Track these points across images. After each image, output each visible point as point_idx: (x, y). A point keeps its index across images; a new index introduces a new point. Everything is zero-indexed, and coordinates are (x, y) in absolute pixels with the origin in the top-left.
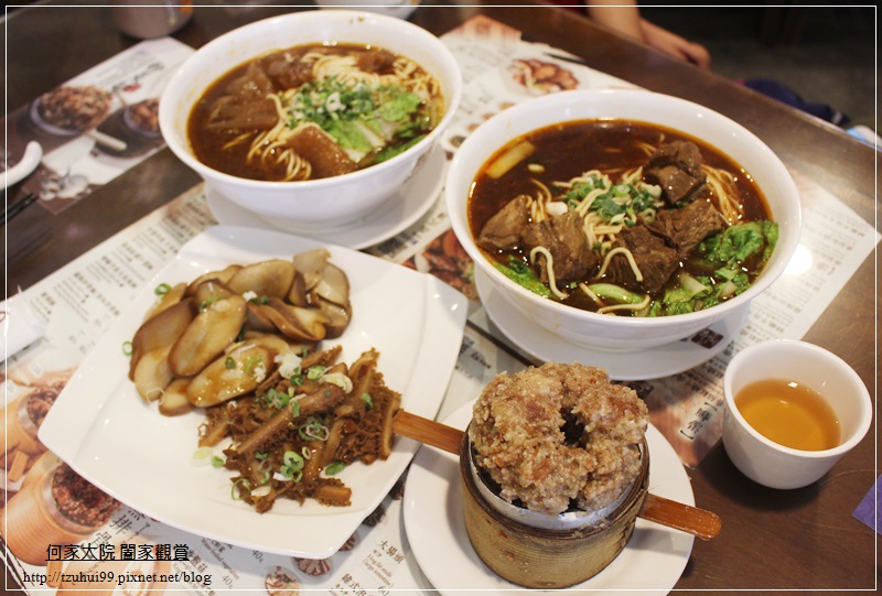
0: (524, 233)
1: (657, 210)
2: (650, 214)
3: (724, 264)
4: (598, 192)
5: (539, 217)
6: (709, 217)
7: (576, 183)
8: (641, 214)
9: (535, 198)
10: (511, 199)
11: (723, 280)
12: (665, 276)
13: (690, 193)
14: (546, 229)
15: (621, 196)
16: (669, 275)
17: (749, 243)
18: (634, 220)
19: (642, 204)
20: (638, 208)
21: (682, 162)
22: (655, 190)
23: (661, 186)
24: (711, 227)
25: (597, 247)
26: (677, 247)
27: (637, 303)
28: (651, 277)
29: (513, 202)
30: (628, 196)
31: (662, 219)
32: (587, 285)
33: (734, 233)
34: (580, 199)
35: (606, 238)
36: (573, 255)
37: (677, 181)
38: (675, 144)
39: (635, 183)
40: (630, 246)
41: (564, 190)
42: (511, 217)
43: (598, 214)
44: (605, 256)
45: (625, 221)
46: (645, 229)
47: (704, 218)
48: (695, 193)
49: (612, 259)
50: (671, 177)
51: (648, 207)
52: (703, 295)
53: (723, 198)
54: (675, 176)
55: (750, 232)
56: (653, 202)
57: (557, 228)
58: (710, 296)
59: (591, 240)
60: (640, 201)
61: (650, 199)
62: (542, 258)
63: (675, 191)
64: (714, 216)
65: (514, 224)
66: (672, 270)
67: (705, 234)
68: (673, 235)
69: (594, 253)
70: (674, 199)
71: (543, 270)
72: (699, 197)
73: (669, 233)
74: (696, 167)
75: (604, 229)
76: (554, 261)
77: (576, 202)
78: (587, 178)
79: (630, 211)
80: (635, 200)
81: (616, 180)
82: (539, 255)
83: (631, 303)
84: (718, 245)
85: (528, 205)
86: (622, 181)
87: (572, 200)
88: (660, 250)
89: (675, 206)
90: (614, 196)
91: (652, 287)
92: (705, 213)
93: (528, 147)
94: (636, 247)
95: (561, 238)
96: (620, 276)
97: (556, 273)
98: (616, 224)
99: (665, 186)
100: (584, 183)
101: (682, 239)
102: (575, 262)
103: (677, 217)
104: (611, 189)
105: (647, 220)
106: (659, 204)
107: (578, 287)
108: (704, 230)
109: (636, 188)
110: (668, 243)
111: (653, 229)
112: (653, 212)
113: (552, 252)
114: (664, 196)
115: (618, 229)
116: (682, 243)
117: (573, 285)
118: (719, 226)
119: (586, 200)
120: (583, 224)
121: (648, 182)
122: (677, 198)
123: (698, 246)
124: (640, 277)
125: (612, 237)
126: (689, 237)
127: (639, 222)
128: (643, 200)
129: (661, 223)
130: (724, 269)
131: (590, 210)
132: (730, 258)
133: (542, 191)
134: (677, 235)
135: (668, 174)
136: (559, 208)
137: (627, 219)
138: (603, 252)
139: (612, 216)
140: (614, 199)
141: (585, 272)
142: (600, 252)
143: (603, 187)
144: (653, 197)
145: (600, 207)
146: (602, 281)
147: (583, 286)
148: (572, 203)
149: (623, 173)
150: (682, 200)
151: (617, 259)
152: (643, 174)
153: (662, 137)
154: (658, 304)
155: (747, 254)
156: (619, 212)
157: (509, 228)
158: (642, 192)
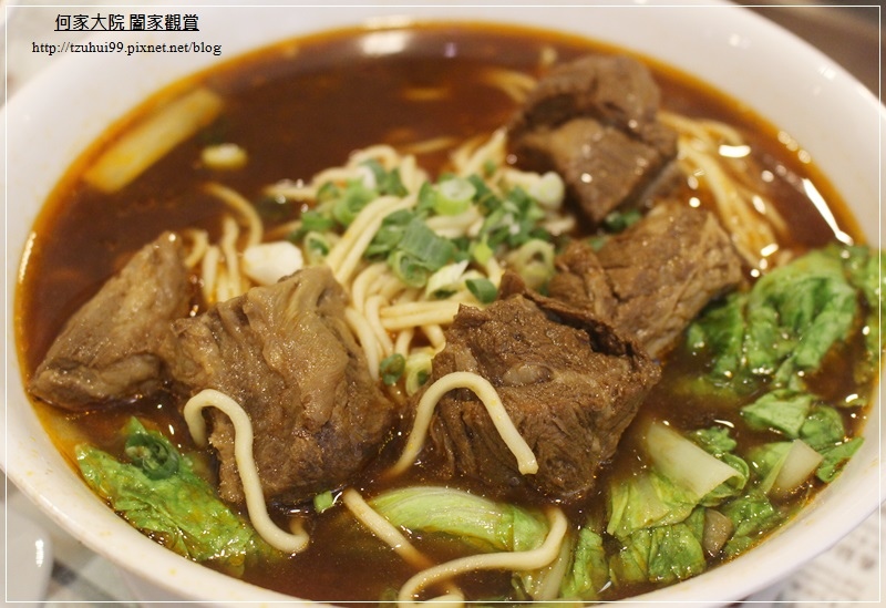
0: (165, 348)
1: (556, 241)
2: (538, 257)
3: (763, 385)
4: (390, 205)
5: (223, 290)
6: (707, 251)
7: (328, 185)
8: (514, 256)
9: (215, 238)
10: (139, 246)
11: (770, 435)
12: (604, 442)
13: (639, 187)
14: (229, 333)
15: (453, 210)
16: (614, 439)
17: (826, 316)
18: (496, 276)
19: (515, 229)
20: (504, 243)
21: (611, 106)
22: (546, 188)
23: (562, 175)
24: (716, 280)
25: (395, 371)
26: (630, 351)
27: (527, 548)
28: (564, 457)
29: (146, 254)
30: (473, 211)
31: (575, 267)
32: (366, 497)
33: (779, 289)
34: (339, 229)
35: (420, 339)
36: (315, 410)
37: (602, 160)
38: (583, 64)
39: (489, 172)
40: (490, 364)
41: (292, 209)
42: (135, 303)
43: (390, 270)
44: (419, 396)
45: (470, 285)
46: (530, 307)
47: (695, 255)
48: (653, 188)
49: (439, 408)
50: (586, 149)
51: (533, 234)
52: (728, 493)
53: (726, 194)
54: (594, 144)
55: (823, 282)
56: (542, 220)
57: (257, 327)
58: (745, 491)
59: (374, 348)
60: (508, 220)
61: (535, 213)
62: (220, 425)
63: (599, 185)
64: (720, 245)
65: (144, 319)
66: (626, 423)
67: (700, 299)
68: (614, 314)
69: (385, 389)
70: (600, 208)
71: (226, 465)
72: (664, 195)
73: (599, 311)
74: (649, 118)
75: (411, 313)
76: (256, 432)
77: (327, 239)
78: (360, 169)
79: (482, 252)
80: (493, 220)
81: (436, 166)
82: (209, 413)
83: (508, 549)
84: (739, 327)
85: (190, 262)
86: (454, 170)
87: (313, 235)
88: (580, 369)
89: (607, 228)
90: (432, 213)
91: (570, 485)
92: (694, 241)
93: (205, 104)
94: (506, 365)
95: (275, 358)
96: (469, 458)
97: (264, 471)
98: (443, 294)
99: (573, 174)
100: (346, 185)
101: (638, 322)
102: (322, 430)
103: (618, 257)
104: (423, 193)
105: (532, 273)
106: (560, 226)
107: (341, 507)
108: (697, 290)
109: (492, 186)
110: (601, 341)
111: (556, 304)
112: (547, 249)
113: (250, 406)
114: (572, 202)
115: (448, 310)
116: (642, 334)
117: (324, 502)
118: (735, 274)
119: (352, 231)
120: (348, 303)
121: (523, 166)
122: (608, 204)
123: (684, 334)
124: (528, 463)
125: (436, 334)
126: (659, 314)
127: (510, 287)
128: (518, 217)
129: (574, 281)
130: (767, 398)
131: (369, 258)
132: (779, 362)
133: (236, 214)
134: (625, 309)
135: (576, 142)
136: (277, 260)
137: (474, 275)
138: (411, 384)
139: (430, 273)
140: (433, 223)
141: (358, 456)
142: (402, 383)
143: (401, 192)
144: (542, 206)
145: (394, 248)
146: (413, 477)
147: (355, 502)
148: (317, 245)
149: (454, 148)
150: (622, 207)
151: (454, 409)
152: (510, 147)
153: (548, 56)
154: (591, 538)
155: (823, 348)
156: (450, 259)
157: (125, 333)
158: (511, 195)
